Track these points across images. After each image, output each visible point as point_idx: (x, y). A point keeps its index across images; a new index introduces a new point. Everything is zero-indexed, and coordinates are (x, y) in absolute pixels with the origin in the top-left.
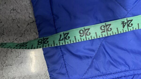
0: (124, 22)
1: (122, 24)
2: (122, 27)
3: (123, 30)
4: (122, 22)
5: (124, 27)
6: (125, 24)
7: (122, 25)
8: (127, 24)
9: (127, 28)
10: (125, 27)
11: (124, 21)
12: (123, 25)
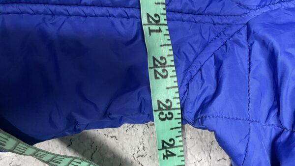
0: (165, 154)
1: (167, 159)
2: (174, 157)
3: (178, 156)
4: (164, 159)
5: (173, 155)
6: (168, 153)
7: (169, 158)
8: (168, 149)
9: (176, 148)
10: (174, 152)
11: (163, 154)
12: (169, 155)
